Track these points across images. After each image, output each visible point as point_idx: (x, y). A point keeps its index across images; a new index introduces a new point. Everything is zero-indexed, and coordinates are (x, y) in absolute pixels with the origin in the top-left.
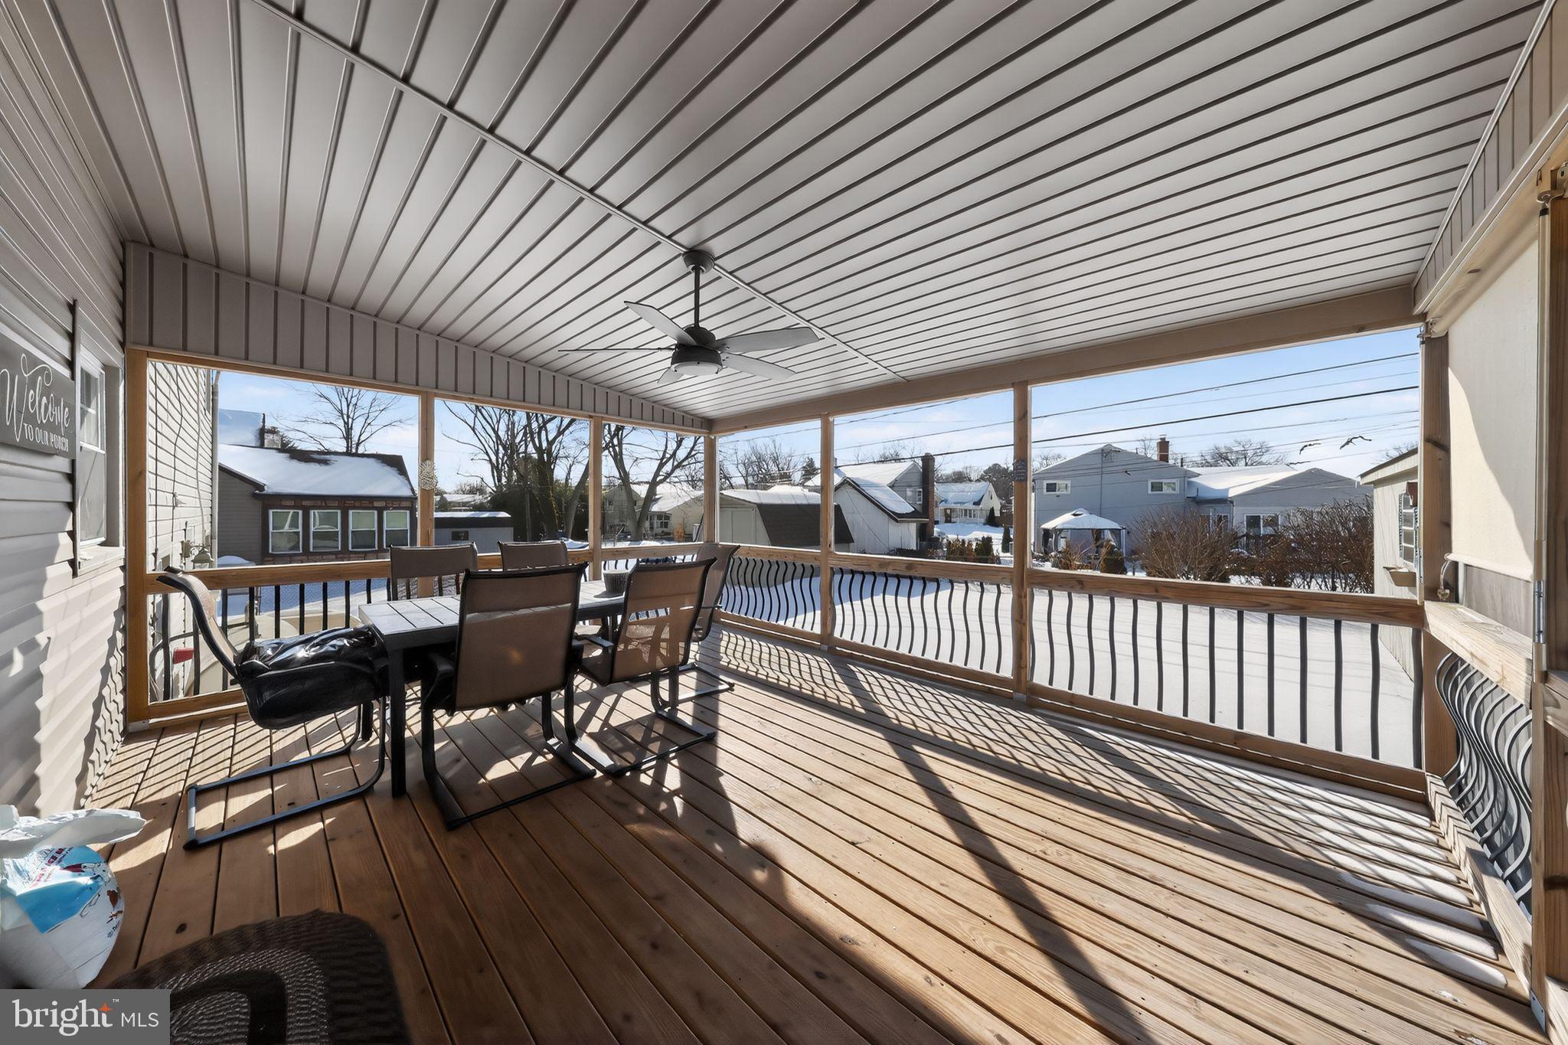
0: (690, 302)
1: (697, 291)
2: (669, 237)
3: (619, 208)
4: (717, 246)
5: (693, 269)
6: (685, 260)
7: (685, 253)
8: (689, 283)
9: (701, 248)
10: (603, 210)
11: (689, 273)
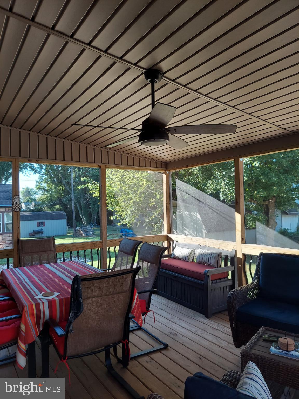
0: (149, 100)
1: (153, 94)
2: (135, 64)
3: (106, 51)
4: (164, 66)
5: (150, 81)
6: (146, 76)
7: (145, 72)
8: (148, 89)
9: (155, 68)
10: (97, 53)
11: (148, 84)
